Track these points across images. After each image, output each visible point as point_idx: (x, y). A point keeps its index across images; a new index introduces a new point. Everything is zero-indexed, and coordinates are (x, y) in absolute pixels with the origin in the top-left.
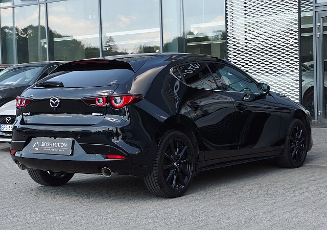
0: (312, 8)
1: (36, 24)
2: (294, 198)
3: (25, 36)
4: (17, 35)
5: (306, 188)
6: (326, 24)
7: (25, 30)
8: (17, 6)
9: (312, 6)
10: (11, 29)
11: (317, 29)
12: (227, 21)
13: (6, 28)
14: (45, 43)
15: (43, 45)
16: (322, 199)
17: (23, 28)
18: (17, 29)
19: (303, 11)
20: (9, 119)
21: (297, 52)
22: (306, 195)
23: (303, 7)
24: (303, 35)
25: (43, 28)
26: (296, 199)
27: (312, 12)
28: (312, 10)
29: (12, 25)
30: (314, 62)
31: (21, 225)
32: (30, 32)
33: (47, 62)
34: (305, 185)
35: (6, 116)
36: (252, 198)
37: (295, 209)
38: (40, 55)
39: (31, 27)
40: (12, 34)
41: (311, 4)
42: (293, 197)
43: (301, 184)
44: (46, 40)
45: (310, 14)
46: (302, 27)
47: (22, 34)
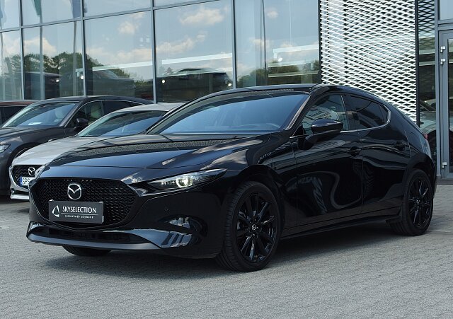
0: (433, 27)
1: (70, 52)
2: (406, 271)
3: (56, 67)
4: (46, 65)
5: (422, 259)
6: (452, 50)
7: (56, 59)
8: (47, 25)
9: (433, 24)
10: (38, 57)
11: (440, 55)
12: (321, 44)
13: (31, 56)
14: (82, 73)
15: (78, 76)
16: (443, 272)
17: (53, 57)
18: (45, 58)
19: (422, 30)
20: (32, 169)
21: (414, 85)
22: (422, 267)
23: (422, 25)
24: (421, 64)
25: (79, 56)
26: (409, 271)
27: (433, 32)
28: (433, 29)
29: (39, 53)
30: (436, 100)
31: (44, 301)
32: (62, 61)
33: (84, 96)
34: (421, 255)
35: (28, 166)
36: (350, 270)
37: (406, 284)
38: (75, 89)
39: (64, 55)
40: (39, 65)
41: (433, 22)
42: (405, 269)
43: (415, 254)
44: (83, 70)
45: (431, 35)
46: (421, 52)
47: (52, 64)
